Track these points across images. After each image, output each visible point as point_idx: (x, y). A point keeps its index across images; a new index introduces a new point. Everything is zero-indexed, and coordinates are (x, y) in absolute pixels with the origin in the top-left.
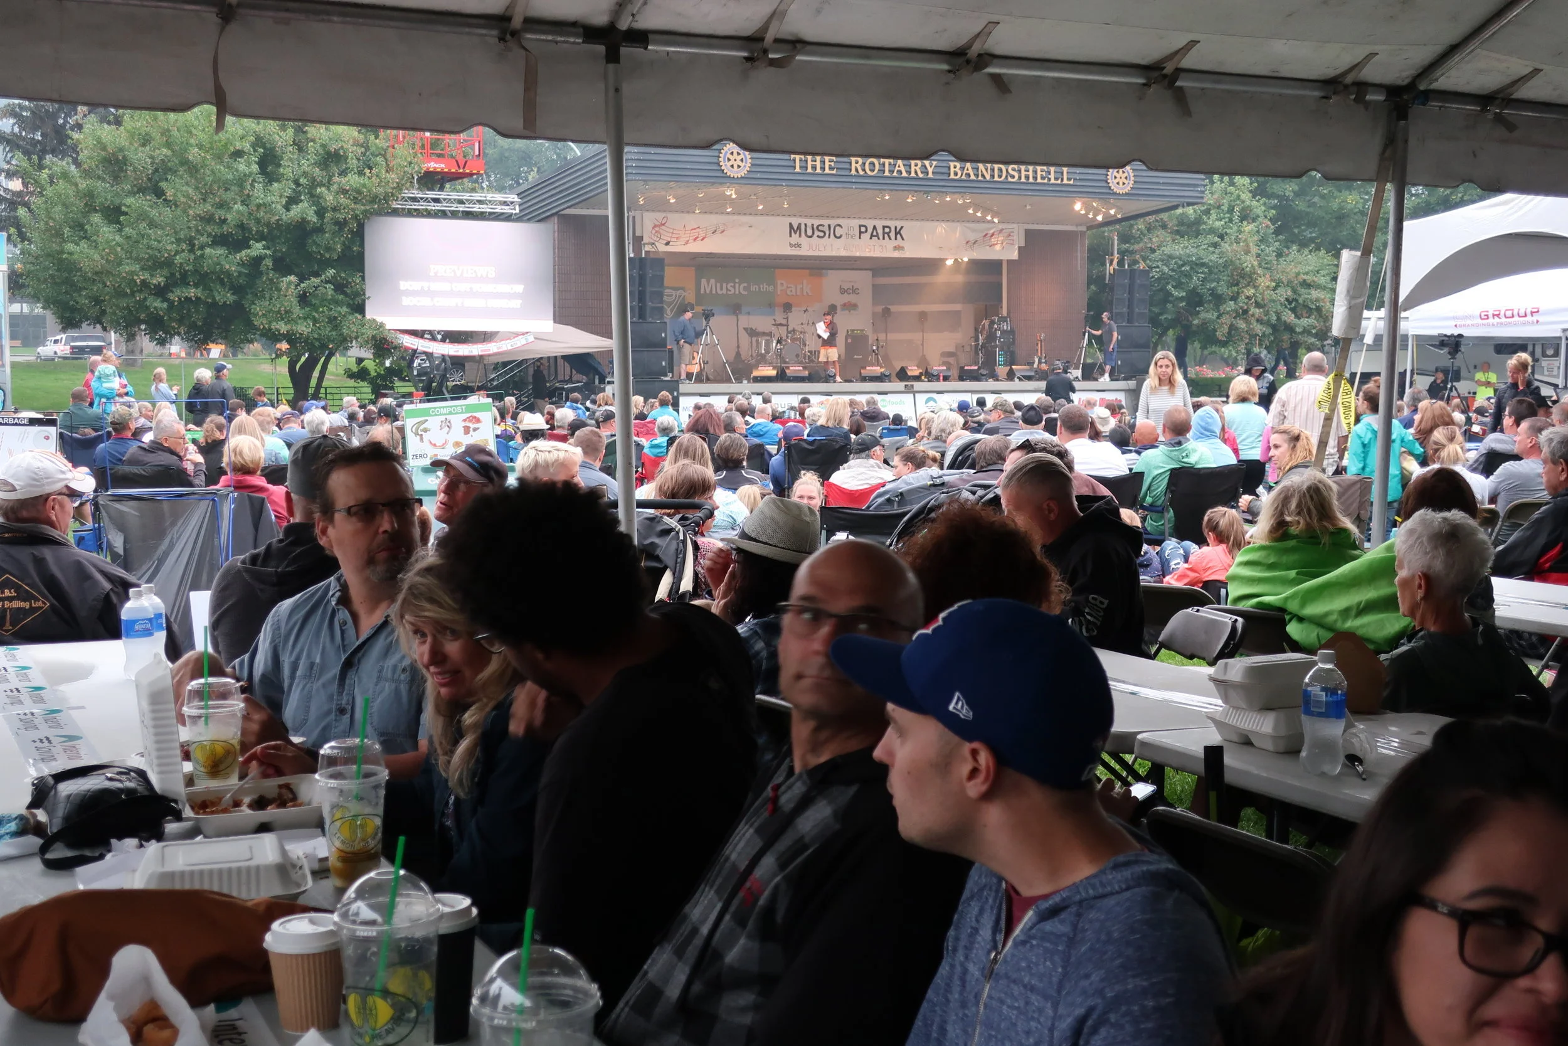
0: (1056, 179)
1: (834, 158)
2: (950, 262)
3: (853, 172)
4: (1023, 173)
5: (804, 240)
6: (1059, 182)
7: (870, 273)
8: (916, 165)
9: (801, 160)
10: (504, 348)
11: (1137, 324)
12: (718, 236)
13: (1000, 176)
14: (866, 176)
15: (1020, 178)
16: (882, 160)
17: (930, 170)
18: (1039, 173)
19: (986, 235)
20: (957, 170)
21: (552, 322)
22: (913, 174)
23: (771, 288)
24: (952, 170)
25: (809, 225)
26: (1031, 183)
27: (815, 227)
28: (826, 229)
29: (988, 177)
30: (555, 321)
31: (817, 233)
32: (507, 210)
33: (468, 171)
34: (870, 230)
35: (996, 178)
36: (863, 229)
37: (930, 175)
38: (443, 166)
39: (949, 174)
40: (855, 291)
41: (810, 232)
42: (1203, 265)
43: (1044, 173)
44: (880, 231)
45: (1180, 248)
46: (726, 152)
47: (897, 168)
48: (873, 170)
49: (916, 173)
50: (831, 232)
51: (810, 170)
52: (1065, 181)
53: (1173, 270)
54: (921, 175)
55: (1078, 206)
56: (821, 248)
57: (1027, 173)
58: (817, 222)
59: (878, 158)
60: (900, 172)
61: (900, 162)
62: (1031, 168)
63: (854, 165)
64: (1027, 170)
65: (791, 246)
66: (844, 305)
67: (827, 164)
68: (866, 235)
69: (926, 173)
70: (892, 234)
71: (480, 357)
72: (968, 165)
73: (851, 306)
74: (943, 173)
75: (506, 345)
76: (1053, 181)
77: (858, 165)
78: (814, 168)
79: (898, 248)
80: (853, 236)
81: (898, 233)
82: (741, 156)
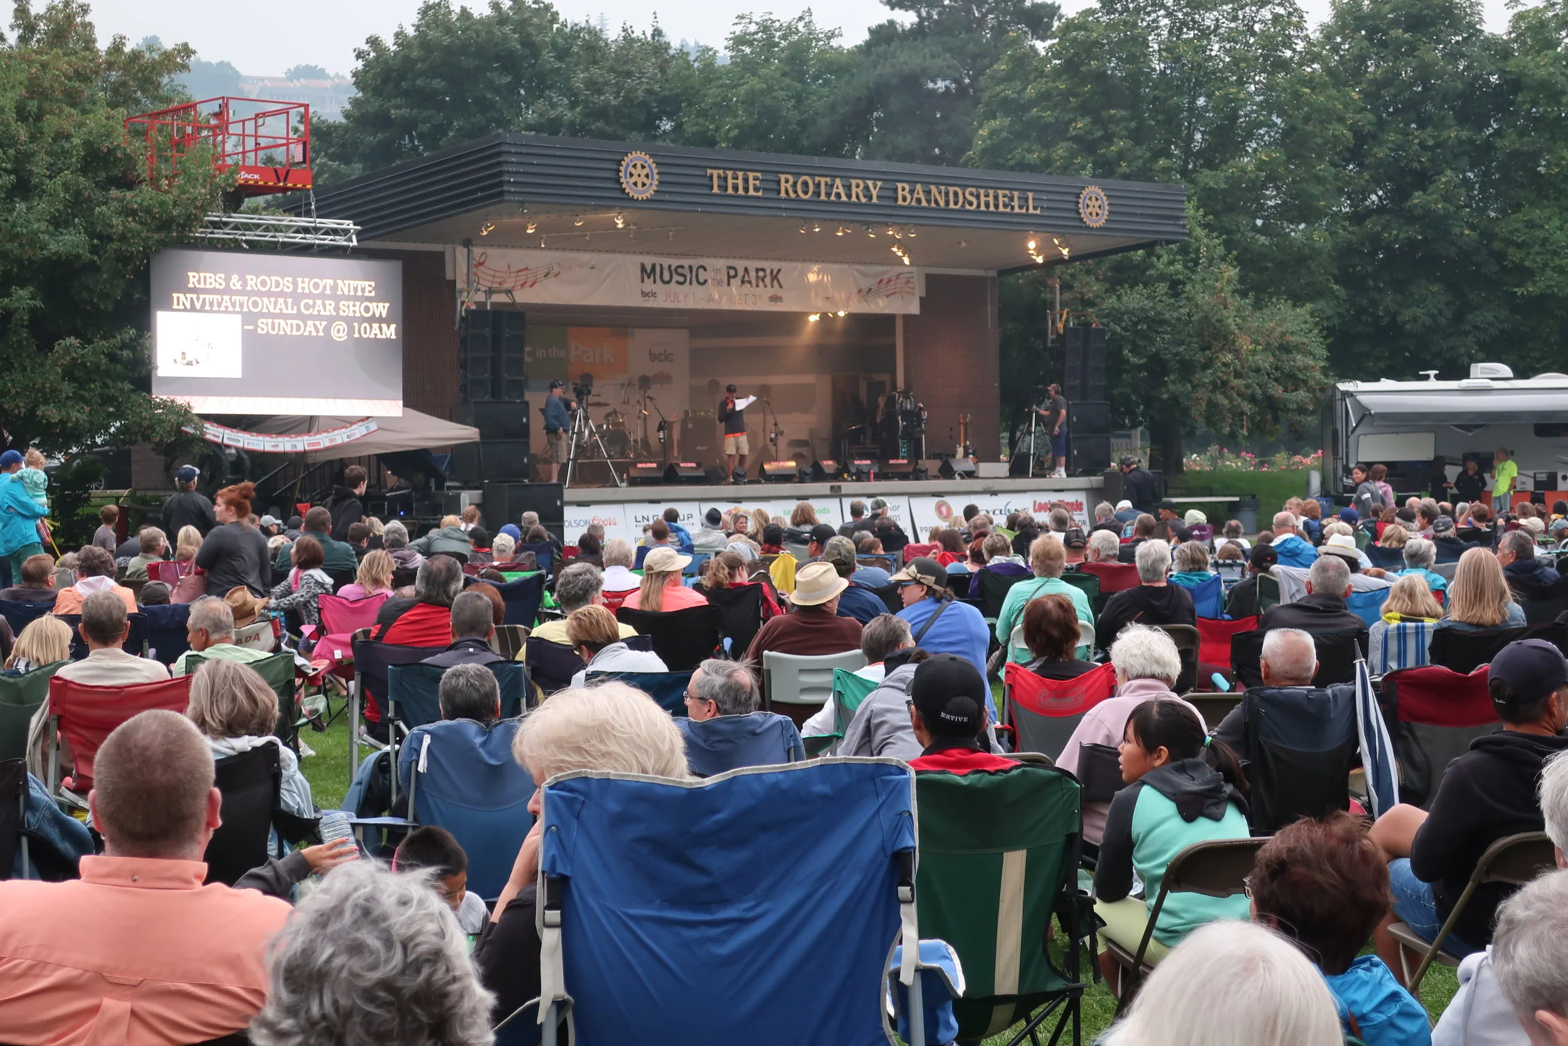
0: (1021, 207)
1: (759, 175)
2: (814, 318)
3: (783, 195)
4: (983, 199)
5: (659, 287)
6: (1024, 211)
7: (685, 333)
8: (858, 186)
9: (719, 177)
10: (339, 441)
11: (1091, 401)
12: (551, 279)
13: (956, 203)
14: (799, 200)
15: (979, 205)
16: (817, 179)
17: (874, 193)
18: (1001, 199)
19: (881, 281)
20: (906, 193)
21: (401, 403)
22: (854, 199)
23: (561, 354)
24: (900, 193)
25: (666, 266)
26: (992, 213)
27: (673, 268)
28: (686, 272)
29: (942, 204)
30: (405, 405)
31: (676, 278)
32: (341, 241)
33: (290, 185)
34: (741, 273)
35: (952, 206)
36: (732, 272)
37: (875, 200)
38: (256, 177)
39: (896, 199)
40: (667, 357)
41: (666, 277)
42: (1163, 322)
43: (1006, 200)
44: (753, 274)
45: (1134, 299)
46: (628, 165)
47: (835, 190)
48: (806, 193)
49: (858, 197)
50: (694, 276)
51: (730, 191)
52: (1031, 211)
53: (1125, 329)
54: (863, 200)
55: (1032, 245)
56: (681, 298)
57: (987, 198)
58: (675, 262)
59: (812, 175)
60: (838, 195)
61: (838, 181)
62: (991, 192)
63: (783, 184)
64: (987, 196)
65: (644, 294)
66: (655, 376)
67: (751, 182)
68: (735, 282)
69: (870, 197)
70: (768, 280)
71: (304, 453)
72: (919, 187)
73: (665, 378)
74: (888, 198)
75: (340, 437)
76: (1017, 210)
77: (789, 186)
78: (736, 188)
79: (775, 299)
80: (720, 282)
81: (774, 278)
82: (647, 170)
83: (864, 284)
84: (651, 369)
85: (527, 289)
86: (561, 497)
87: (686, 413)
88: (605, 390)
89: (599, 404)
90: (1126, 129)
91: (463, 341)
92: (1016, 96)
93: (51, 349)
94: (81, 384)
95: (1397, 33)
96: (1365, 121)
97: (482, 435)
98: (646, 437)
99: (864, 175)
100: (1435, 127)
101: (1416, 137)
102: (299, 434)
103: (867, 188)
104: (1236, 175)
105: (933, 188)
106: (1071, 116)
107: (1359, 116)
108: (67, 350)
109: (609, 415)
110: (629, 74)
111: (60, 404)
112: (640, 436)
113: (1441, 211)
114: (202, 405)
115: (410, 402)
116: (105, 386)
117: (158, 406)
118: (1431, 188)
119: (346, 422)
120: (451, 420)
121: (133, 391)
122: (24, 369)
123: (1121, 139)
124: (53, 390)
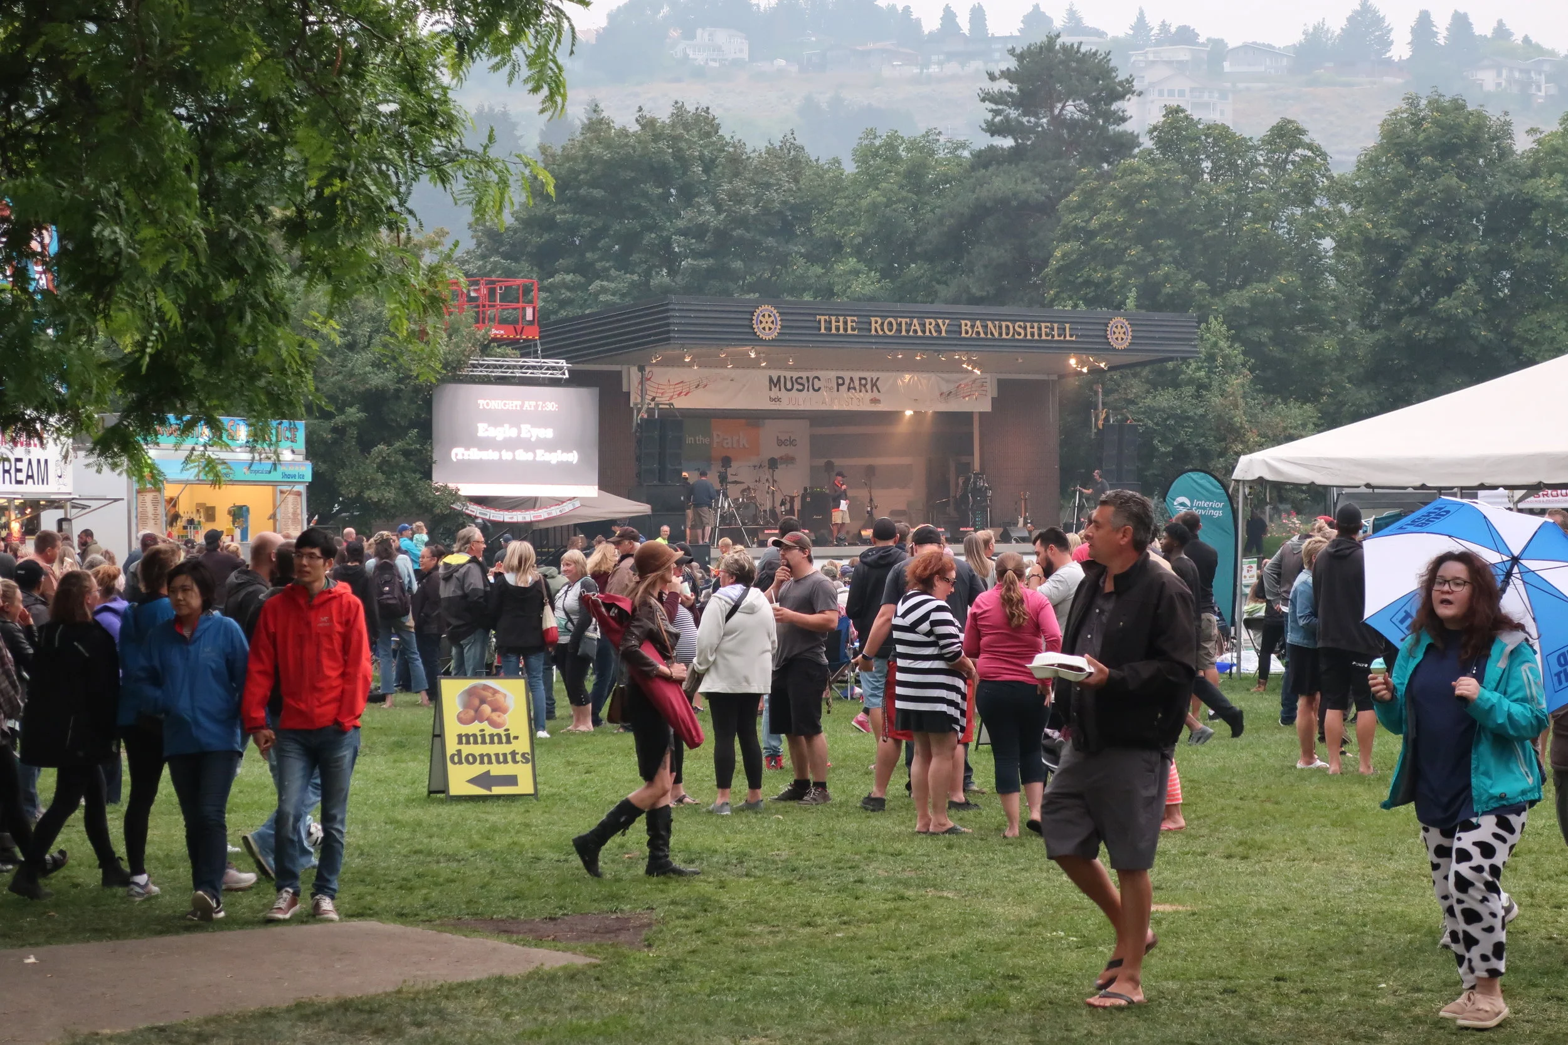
0: (1059, 335)
1: (855, 318)
2: (909, 413)
3: (873, 332)
4: (1029, 330)
5: (783, 394)
6: (1062, 338)
7: (807, 423)
8: (930, 324)
9: (825, 321)
10: (554, 514)
12: (700, 391)
13: (1007, 334)
14: (885, 337)
15: (1026, 335)
16: (899, 320)
17: (943, 329)
18: (1043, 330)
19: (960, 386)
20: (968, 328)
21: (596, 487)
22: (928, 333)
23: (706, 441)
24: (963, 328)
25: (788, 377)
26: (1036, 341)
27: (794, 379)
28: (804, 381)
29: (996, 335)
30: (599, 489)
31: (796, 386)
32: (558, 375)
33: (523, 337)
34: (847, 381)
35: (1004, 336)
36: (840, 381)
37: (944, 334)
38: (502, 332)
39: (961, 333)
40: (791, 443)
41: (789, 386)
42: (1188, 418)
43: (1048, 330)
44: (857, 383)
45: (1165, 399)
46: (759, 315)
47: (913, 328)
48: (890, 330)
49: (930, 332)
50: (811, 385)
51: (834, 331)
52: (1068, 338)
53: (1157, 424)
54: (935, 334)
55: (1073, 362)
56: (801, 402)
57: (1032, 329)
58: (795, 375)
59: (895, 317)
60: (915, 331)
61: (915, 321)
62: (1036, 325)
63: (873, 325)
64: (1032, 327)
65: (772, 400)
66: (781, 458)
67: (849, 324)
68: (843, 388)
69: (940, 332)
70: (869, 387)
71: (530, 523)
72: (978, 323)
73: (789, 460)
74: (955, 332)
75: (555, 511)
76: (1056, 338)
77: (877, 325)
78: (838, 329)
79: (875, 401)
80: (831, 389)
81: (874, 385)
82: (772, 318)
83: (945, 388)
84: (778, 452)
85: (683, 397)
86: (709, 555)
87: (805, 489)
88: (741, 471)
89: (736, 482)
90: (1171, 255)
91: (639, 442)
92: (1084, 224)
93: (369, 453)
94: (389, 474)
95: (1427, 160)
96: (1399, 236)
97: (653, 510)
98: (774, 507)
99: (936, 315)
100: (1460, 241)
101: (1444, 250)
102: (527, 509)
103: (937, 325)
104: (1259, 295)
105: (990, 323)
106: (1127, 244)
107: (1394, 231)
108: (380, 453)
109: (743, 491)
110: (768, 186)
111: (378, 489)
112: (768, 507)
113: (1461, 316)
114: (467, 489)
115: (603, 486)
116: (403, 476)
117: (437, 489)
118: (1454, 294)
119: (560, 501)
120: (629, 498)
121: (420, 479)
122: (352, 466)
123: (1166, 264)
124: (373, 480)
